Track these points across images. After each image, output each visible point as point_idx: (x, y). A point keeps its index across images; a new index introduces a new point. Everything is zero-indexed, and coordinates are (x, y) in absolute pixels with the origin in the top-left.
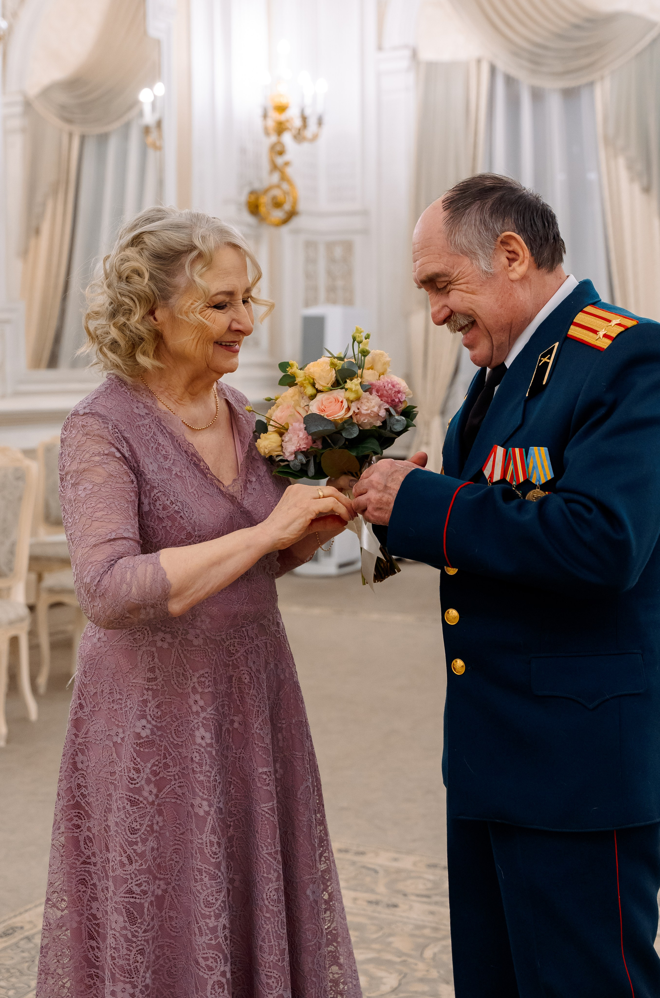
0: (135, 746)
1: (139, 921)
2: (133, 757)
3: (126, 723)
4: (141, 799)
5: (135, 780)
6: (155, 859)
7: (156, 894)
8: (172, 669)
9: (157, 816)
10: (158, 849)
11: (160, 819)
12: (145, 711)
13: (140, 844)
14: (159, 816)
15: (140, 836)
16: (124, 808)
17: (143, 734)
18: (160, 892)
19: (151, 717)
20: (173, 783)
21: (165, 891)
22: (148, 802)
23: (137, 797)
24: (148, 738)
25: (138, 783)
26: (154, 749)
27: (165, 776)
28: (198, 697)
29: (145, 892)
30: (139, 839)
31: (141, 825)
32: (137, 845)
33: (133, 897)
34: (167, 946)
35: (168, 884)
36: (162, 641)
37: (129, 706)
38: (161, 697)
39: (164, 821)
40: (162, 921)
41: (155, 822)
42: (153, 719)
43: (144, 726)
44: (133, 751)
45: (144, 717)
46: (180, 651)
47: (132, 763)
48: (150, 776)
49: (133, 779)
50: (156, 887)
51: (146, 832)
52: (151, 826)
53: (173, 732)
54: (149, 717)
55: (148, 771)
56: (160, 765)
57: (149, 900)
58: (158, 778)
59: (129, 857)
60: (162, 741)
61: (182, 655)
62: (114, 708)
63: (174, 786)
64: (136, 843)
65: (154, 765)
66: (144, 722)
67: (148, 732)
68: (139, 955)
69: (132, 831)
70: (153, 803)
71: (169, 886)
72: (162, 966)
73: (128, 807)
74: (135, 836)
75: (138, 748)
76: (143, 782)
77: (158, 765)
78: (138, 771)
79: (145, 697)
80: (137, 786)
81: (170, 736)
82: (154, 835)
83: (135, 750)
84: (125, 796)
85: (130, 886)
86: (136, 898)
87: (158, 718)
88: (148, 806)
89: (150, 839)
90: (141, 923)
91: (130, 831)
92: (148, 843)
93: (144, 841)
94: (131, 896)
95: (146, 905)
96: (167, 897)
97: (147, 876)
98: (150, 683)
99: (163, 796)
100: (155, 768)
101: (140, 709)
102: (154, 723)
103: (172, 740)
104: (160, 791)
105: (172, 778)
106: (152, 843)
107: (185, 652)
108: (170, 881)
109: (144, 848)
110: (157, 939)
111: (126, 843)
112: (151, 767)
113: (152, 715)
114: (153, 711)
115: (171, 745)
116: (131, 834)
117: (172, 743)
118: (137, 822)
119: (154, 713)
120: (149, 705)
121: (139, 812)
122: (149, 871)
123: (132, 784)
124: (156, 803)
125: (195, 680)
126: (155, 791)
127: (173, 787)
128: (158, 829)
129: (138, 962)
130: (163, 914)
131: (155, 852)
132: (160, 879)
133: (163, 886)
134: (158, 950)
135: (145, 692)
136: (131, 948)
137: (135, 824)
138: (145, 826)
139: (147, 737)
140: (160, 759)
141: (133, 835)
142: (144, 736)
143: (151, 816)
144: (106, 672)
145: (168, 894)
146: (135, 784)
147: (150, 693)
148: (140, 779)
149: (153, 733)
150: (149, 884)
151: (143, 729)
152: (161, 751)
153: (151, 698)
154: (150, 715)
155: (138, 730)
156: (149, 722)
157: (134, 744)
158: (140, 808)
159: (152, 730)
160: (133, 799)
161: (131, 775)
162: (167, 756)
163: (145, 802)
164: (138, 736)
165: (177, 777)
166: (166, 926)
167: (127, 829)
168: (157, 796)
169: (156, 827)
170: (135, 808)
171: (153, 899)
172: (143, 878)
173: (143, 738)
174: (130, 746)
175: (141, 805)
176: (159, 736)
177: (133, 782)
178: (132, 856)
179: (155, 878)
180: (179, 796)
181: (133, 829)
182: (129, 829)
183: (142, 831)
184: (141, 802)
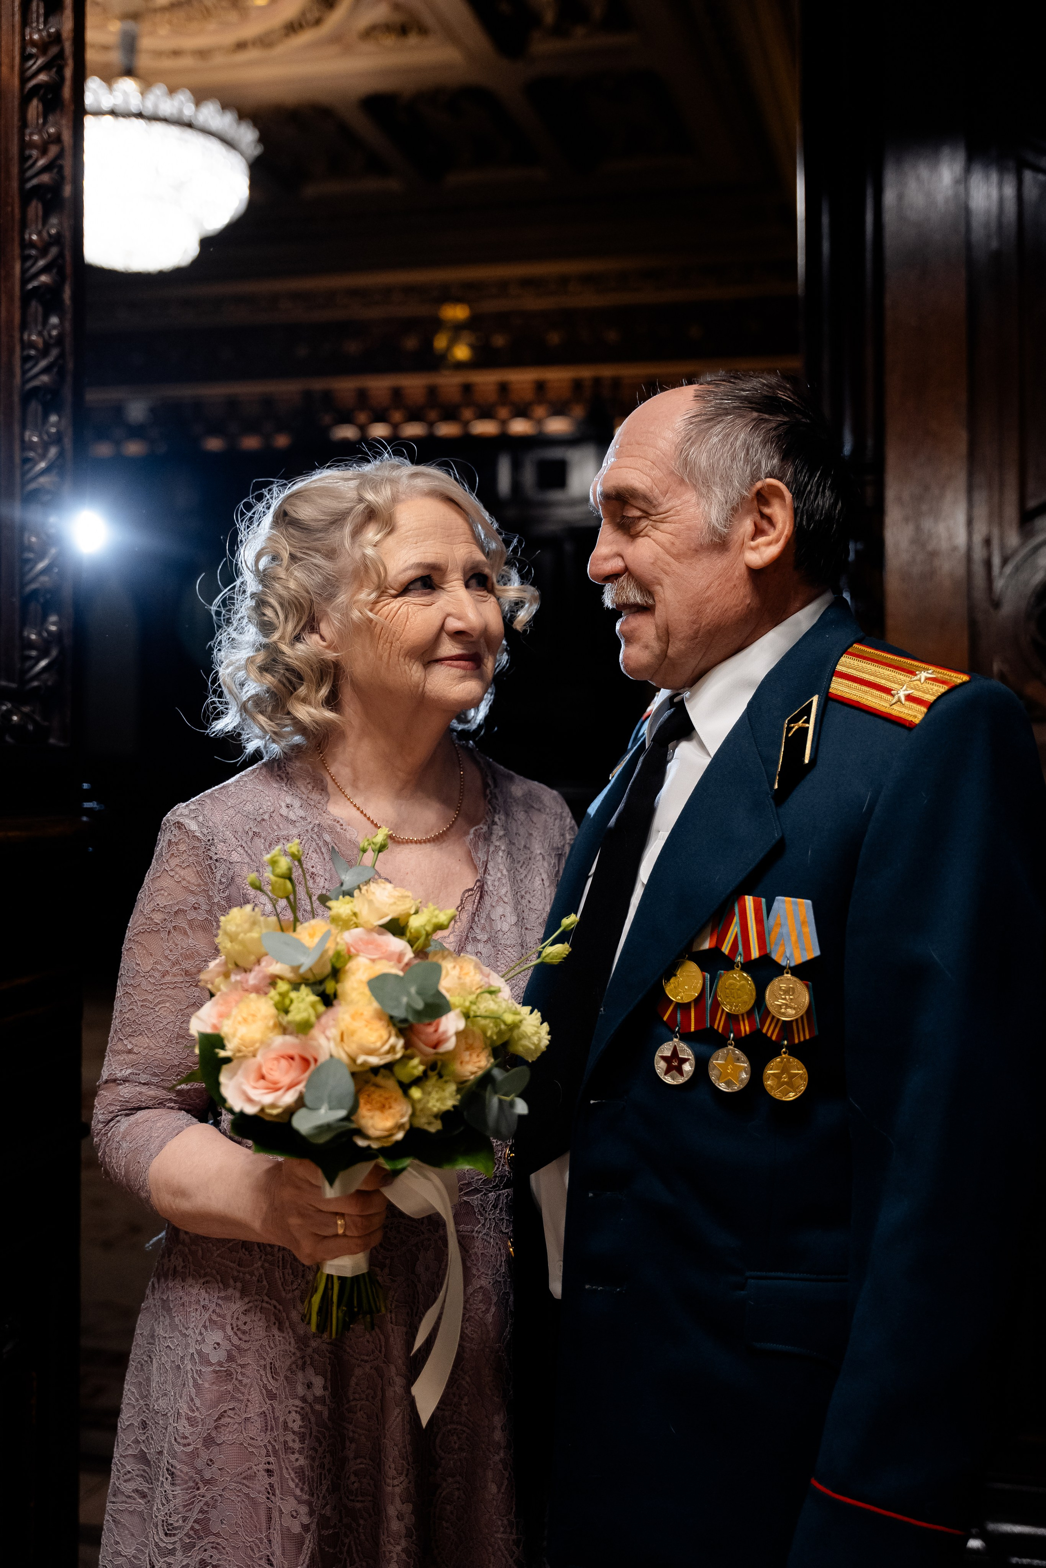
0: (196, 1377)
3: (191, 1334)
4: (192, 1474)
5: (188, 1441)
12: (224, 1318)
13: (179, 1553)
15: (181, 1539)
17: (214, 1358)
19: (232, 1329)
22: (202, 1478)
23: (186, 1470)
24: (222, 1367)
25: (191, 1447)
26: (229, 1386)
30: (178, 1546)
32: (174, 1555)
42: (235, 1334)
43: (218, 1344)
44: (191, 1387)
47: (187, 1408)
49: (184, 1437)
53: (267, 1364)
54: (229, 1328)
55: (209, 1425)
65: (221, 1413)
67: (223, 1354)
69: (168, 1530)
73: (170, 1488)
74: (173, 1539)
75: (200, 1382)
76: (199, 1445)
80: (189, 1451)
82: (204, 1536)
84: (168, 1469)
87: (242, 1332)
88: (200, 1485)
89: (195, 1543)
91: (165, 1531)
92: (190, 1551)
93: (186, 1547)
101: (217, 1312)
102: (235, 1341)
103: (263, 1377)
114: (237, 1319)
116: (166, 1534)
137: (176, 1517)
139: (219, 1362)
141: (169, 1538)
142: (215, 1362)
143: (203, 1502)
146: (186, 1449)
148: (195, 1440)
149: (230, 1358)
151: (215, 1348)
154: (231, 1325)
155: (206, 1352)
156: (227, 1339)
157: (197, 1373)
158: (188, 1489)
159: (229, 1352)
160: (178, 1472)
161: (182, 1429)
163: (197, 1479)
164: (205, 1359)
173: (212, 1365)
174: (189, 1377)
177: (183, 1442)
181: (170, 1527)
182: (164, 1528)
183: (185, 1530)
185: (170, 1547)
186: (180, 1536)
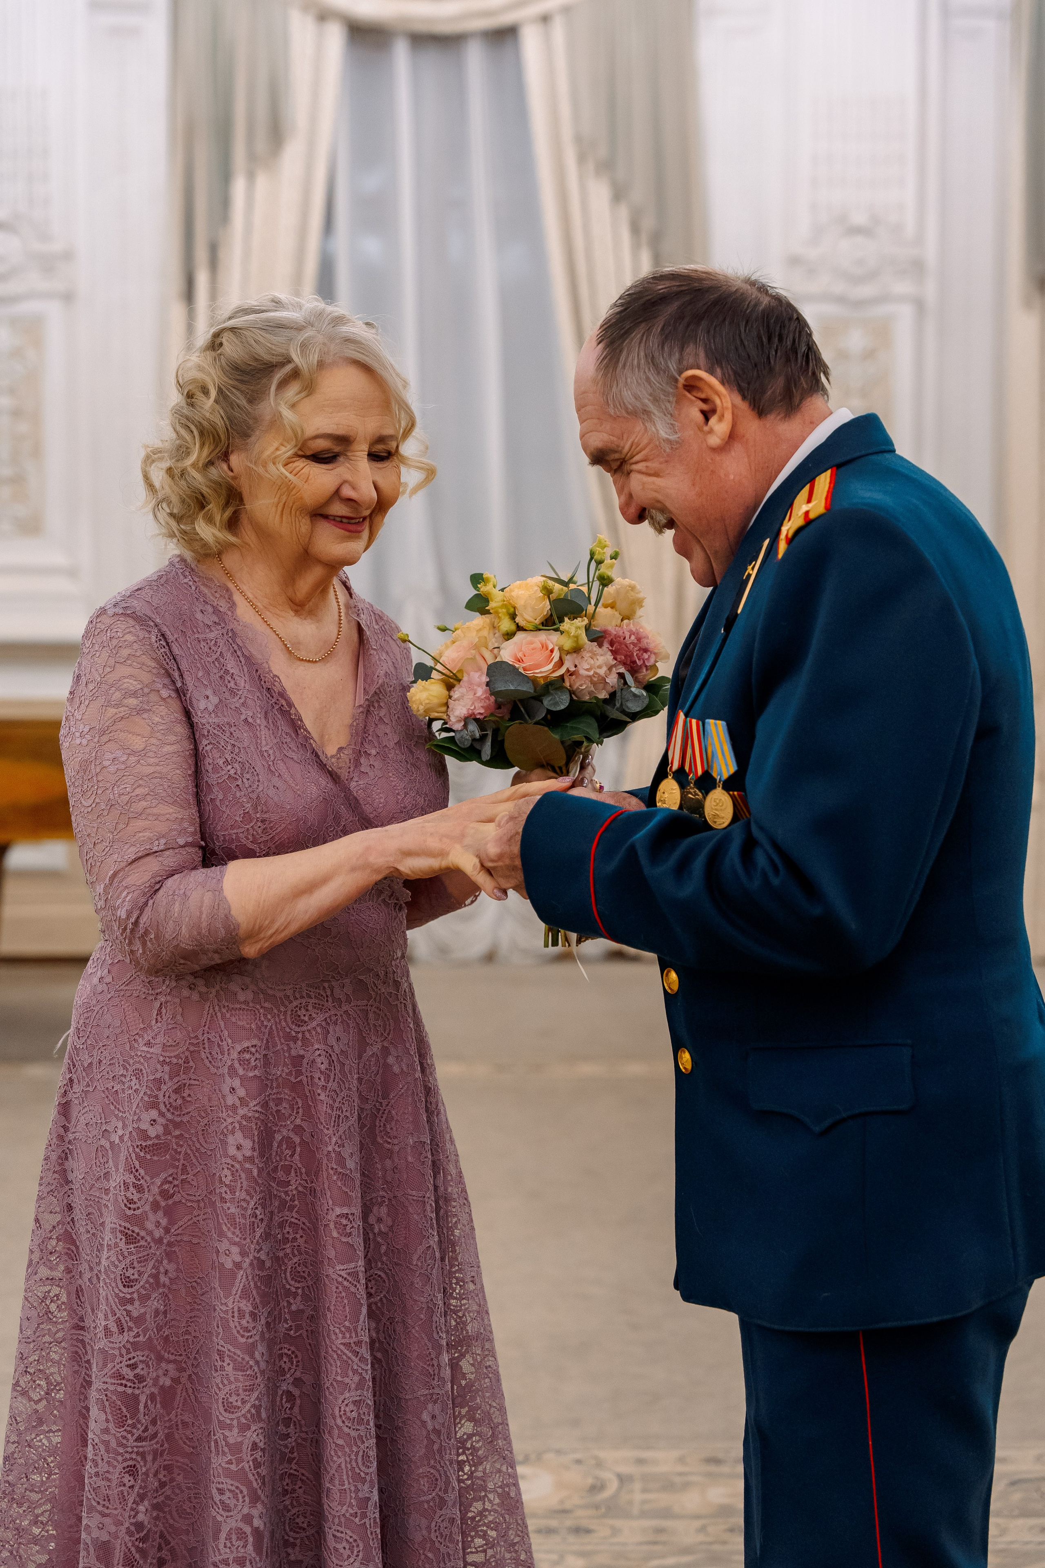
0: (137, 1150)
1: (130, 1422)
2: (135, 1167)
3: (127, 1114)
4: (143, 1233)
5: (135, 1203)
6: (159, 1329)
7: (161, 1384)
8: (203, 1034)
9: (165, 1262)
10: (165, 1313)
11: (171, 1267)
12: (156, 1097)
13: (137, 1303)
14: (170, 1261)
15: (138, 1291)
16: (116, 1244)
17: (152, 1133)
18: (168, 1382)
19: (166, 1106)
20: (195, 1213)
21: (176, 1381)
22: (153, 1239)
23: (137, 1230)
24: (159, 1140)
25: (138, 1208)
26: (168, 1157)
27: (184, 1201)
28: (237, 1083)
29: (140, 1379)
30: (135, 1296)
31: (140, 1274)
32: (132, 1304)
33: (121, 1384)
34: (179, 1467)
35: (181, 1370)
36: (191, 988)
37: (134, 1088)
38: (183, 1077)
39: (178, 1270)
40: (170, 1428)
41: (162, 1270)
42: (168, 1110)
43: (155, 1120)
44: (134, 1158)
45: (154, 1105)
46: (217, 1008)
47: (132, 1176)
48: (159, 1198)
49: (131, 1201)
50: (160, 1372)
51: (147, 1285)
52: (156, 1276)
53: (200, 1133)
54: (162, 1106)
55: (155, 1190)
56: (176, 1183)
57: (147, 1391)
58: (170, 1202)
59: (119, 1322)
60: (182, 1146)
61: (219, 1014)
62: (115, 1089)
63: (197, 1218)
64: (131, 1301)
65: (165, 1181)
66: (154, 1114)
67: (160, 1129)
68: (127, 1475)
69: (126, 1282)
70: (160, 1241)
71: (184, 1374)
72: (168, 1498)
73: (122, 1245)
74: (130, 1290)
75: (142, 1154)
76: (147, 1208)
77: (171, 1183)
78: (139, 1189)
79: (158, 1076)
80: (137, 1212)
81: (194, 1139)
82: (161, 1290)
83: (138, 1157)
84: (118, 1227)
85: (118, 1367)
86: (126, 1386)
87: (176, 1108)
88: (152, 1244)
89: (153, 1296)
90: (134, 1426)
91: (122, 1282)
92: (149, 1303)
93: (144, 1299)
94: (119, 1382)
95: (143, 1398)
96: (179, 1392)
97: (146, 1353)
98: (167, 1054)
99: (178, 1232)
100: (166, 1187)
101: (149, 1093)
102: (169, 1116)
103: (198, 1146)
104: (172, 1222)
105: (195, 1205)
106: (155, 1303)
107: (224, 1011)
108: (184, 1365)
109: (142, 1311)
110: (161, 1455)
111: (117, 1300)
112: (162, 1184)
113: (167, 1103)
114: (169, 1097)
115: (197, 1154)
116: (124, 1286)
117: (198, 1150)
118: (134, 1268)
119: (172, 1101)
120: (164, 1088)
121: (138, 1252)
122: (149, 1345)
123: (130, 1208)
124: (165, 1241)
125: (235, 1055)
126: (164, 1222)
127: (195, 1219)
128: (167, 1282)
129: (124, 1485)
130: (172, 1416)
131: (161, 1317)
132: (169, 1362)
133: (173, 1373)
134: (163, 1473)
135: (159, 1066)
136: (115, 1463)
137: (131, 1271)
138: (146, 1275)
139: (158, 1137)
140: (177, 1174)
141: (127, 1289)
142: (153, 1136)
143: (157, 1260)
144: (107, 1032)
145: (180, 1386)
146: (134, 1210)
147: (167, 1068)
148: (143, 1202)
149: (167, 1132)
150: (148, 1366)
151: (152, 1124)
152: (179, 1160)
153: (167, 1077)
154: (164, 1103)
155: (144, 1126)
156: (162, 1114)
157: (137, 1146)
158: (140, 1247)
159: (165, 1127)
160: (130, 1232)
161: (129, 1195)
162: (189, 1169)
163: (149, 1239)
164: (143, 1134)
165: (202, 1205)
166: (177, 1436)
167: (118, 1278)
168: (167, 1230)
169: (163, 1279)
170: (132, 1246)
171: (155, 1390)
172: (139, 1356)
173: (151, 1139)
174: (131, 1150)
175: (142, 1243)
176: (177, 1137)
177: (132, 1206)
178: (123, 1321)
179: (160, 1358)
180: (203, 1234)
181: (127, 1280)
182: (121, 1279)
183: (142, 1283)
184: (143, 1238)
185: (128, 1296)
186: (137, 1287)
